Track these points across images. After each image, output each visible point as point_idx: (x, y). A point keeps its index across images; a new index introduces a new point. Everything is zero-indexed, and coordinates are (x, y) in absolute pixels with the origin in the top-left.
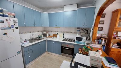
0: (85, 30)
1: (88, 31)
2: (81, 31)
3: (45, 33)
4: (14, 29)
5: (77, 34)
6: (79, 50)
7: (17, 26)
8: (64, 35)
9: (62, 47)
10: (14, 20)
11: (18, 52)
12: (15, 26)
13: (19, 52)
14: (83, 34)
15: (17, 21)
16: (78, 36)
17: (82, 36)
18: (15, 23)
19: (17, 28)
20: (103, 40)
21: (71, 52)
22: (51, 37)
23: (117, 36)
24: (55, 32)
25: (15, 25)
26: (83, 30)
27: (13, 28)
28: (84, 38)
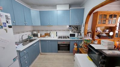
0: (76, 27)
1: (77, 28)
2: (73, 29)
3: (35, 32)
4: (7, 28)
5: (70, 31)
6: (74, 45)
7: (11, 24)
8: (57, 33)
9: (58, 45)
10: (6, 16)
11: (14, 60)
12: (7, 25)
13: (15, 58)
14: (75, 31)
15: (10, 18)
16: (71, 33)
17: (75, 32)
18: (7, 20)
19: (10, 27)
20: (90, 34)
21: (67, 48)
22: (44, 37)
23: (97, 31)
24: (47, 31)
25: (7, 22)
26: (74, 27)
27: (5, 26)
28: (76, 34)
